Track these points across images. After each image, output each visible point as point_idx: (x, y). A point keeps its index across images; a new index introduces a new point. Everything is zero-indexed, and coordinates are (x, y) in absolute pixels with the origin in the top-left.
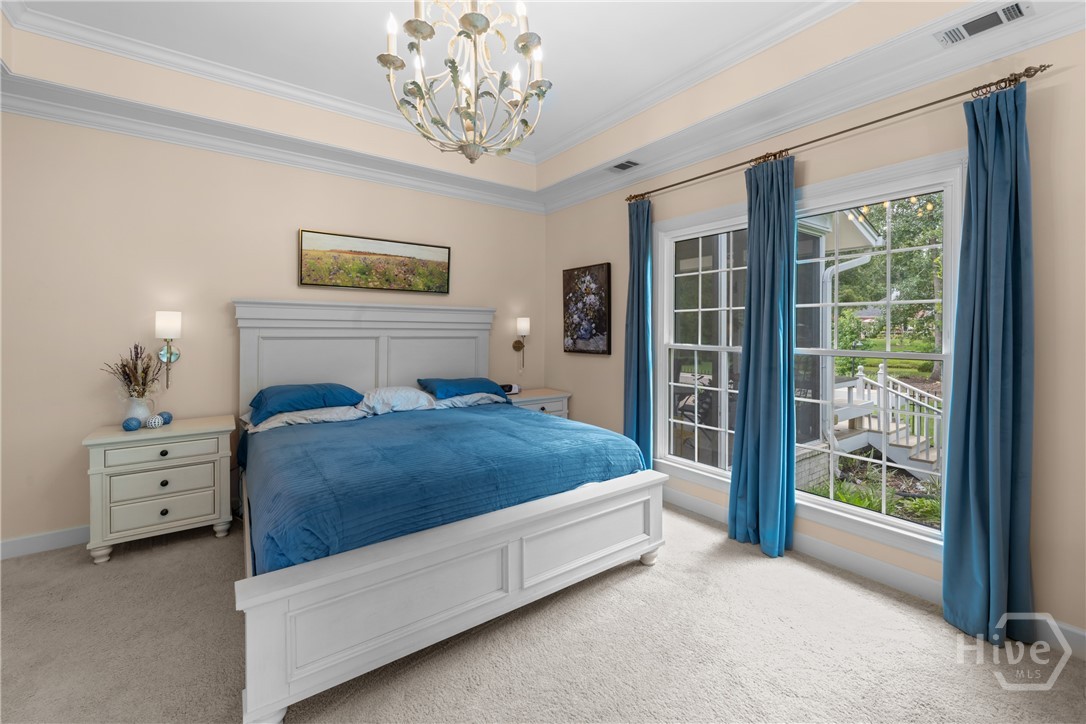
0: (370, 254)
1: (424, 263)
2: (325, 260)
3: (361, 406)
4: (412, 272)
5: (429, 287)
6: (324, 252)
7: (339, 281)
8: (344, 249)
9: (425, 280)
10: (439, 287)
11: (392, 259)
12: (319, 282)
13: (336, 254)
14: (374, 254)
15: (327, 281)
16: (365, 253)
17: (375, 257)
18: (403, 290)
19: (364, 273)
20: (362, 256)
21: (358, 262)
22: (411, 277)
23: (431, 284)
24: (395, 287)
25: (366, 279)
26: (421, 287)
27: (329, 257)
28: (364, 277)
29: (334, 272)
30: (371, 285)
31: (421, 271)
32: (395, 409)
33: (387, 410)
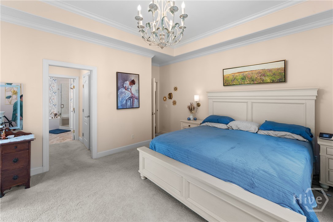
0: (245, 72)
1: (270, 70)
2: (230, 77)
3: (228, 125)
4: (264, 75)
5: (273, 80)
6: (230, 75)
7: (234, 83)
8: (236, 72)
9: (271, 78)
10: (279, 80)
11: (254, 72)
12: (229, 84)
13: (233, 75)
14: (247, 71)
15: (231, 84)
16: (243, 72)
17: (247, 73)
18: (260, 83)
19: (243, 79)
20: (242, 73)
21: (241, 76)
22: (263, 78)
23: (274, 79)
24: (256, 82)
25: (244, 81)
26: (269, 81)
27: (231, 76)
28: (243, 80)
29: (233, 81)
30: (246, 83)
31: (268, 74)
32: (240, 129)
33: (237, 129)
